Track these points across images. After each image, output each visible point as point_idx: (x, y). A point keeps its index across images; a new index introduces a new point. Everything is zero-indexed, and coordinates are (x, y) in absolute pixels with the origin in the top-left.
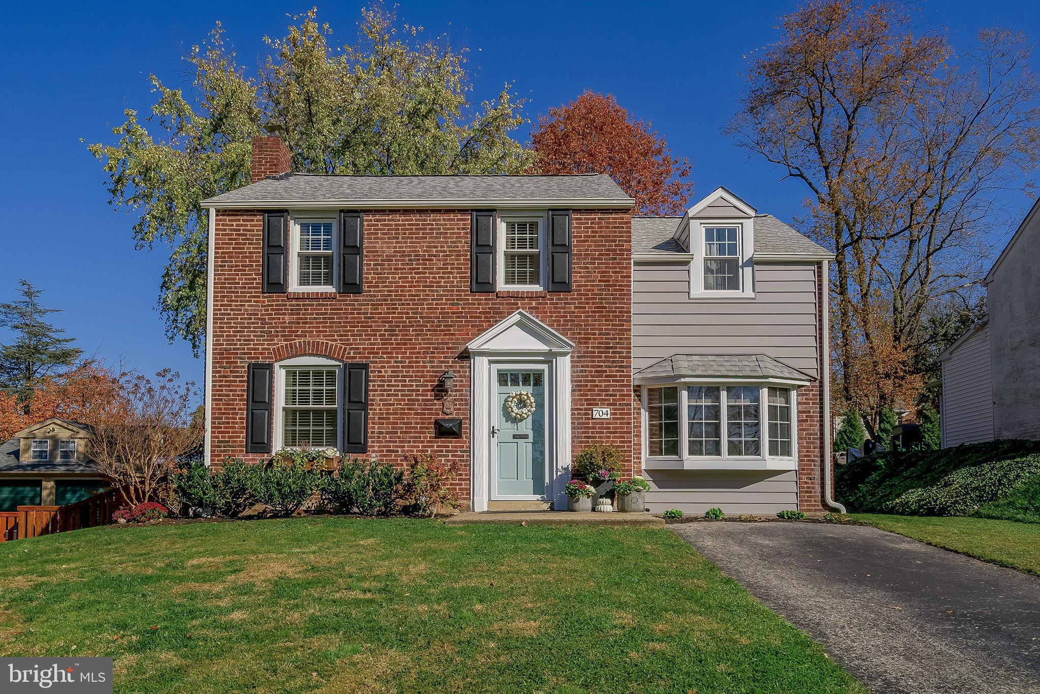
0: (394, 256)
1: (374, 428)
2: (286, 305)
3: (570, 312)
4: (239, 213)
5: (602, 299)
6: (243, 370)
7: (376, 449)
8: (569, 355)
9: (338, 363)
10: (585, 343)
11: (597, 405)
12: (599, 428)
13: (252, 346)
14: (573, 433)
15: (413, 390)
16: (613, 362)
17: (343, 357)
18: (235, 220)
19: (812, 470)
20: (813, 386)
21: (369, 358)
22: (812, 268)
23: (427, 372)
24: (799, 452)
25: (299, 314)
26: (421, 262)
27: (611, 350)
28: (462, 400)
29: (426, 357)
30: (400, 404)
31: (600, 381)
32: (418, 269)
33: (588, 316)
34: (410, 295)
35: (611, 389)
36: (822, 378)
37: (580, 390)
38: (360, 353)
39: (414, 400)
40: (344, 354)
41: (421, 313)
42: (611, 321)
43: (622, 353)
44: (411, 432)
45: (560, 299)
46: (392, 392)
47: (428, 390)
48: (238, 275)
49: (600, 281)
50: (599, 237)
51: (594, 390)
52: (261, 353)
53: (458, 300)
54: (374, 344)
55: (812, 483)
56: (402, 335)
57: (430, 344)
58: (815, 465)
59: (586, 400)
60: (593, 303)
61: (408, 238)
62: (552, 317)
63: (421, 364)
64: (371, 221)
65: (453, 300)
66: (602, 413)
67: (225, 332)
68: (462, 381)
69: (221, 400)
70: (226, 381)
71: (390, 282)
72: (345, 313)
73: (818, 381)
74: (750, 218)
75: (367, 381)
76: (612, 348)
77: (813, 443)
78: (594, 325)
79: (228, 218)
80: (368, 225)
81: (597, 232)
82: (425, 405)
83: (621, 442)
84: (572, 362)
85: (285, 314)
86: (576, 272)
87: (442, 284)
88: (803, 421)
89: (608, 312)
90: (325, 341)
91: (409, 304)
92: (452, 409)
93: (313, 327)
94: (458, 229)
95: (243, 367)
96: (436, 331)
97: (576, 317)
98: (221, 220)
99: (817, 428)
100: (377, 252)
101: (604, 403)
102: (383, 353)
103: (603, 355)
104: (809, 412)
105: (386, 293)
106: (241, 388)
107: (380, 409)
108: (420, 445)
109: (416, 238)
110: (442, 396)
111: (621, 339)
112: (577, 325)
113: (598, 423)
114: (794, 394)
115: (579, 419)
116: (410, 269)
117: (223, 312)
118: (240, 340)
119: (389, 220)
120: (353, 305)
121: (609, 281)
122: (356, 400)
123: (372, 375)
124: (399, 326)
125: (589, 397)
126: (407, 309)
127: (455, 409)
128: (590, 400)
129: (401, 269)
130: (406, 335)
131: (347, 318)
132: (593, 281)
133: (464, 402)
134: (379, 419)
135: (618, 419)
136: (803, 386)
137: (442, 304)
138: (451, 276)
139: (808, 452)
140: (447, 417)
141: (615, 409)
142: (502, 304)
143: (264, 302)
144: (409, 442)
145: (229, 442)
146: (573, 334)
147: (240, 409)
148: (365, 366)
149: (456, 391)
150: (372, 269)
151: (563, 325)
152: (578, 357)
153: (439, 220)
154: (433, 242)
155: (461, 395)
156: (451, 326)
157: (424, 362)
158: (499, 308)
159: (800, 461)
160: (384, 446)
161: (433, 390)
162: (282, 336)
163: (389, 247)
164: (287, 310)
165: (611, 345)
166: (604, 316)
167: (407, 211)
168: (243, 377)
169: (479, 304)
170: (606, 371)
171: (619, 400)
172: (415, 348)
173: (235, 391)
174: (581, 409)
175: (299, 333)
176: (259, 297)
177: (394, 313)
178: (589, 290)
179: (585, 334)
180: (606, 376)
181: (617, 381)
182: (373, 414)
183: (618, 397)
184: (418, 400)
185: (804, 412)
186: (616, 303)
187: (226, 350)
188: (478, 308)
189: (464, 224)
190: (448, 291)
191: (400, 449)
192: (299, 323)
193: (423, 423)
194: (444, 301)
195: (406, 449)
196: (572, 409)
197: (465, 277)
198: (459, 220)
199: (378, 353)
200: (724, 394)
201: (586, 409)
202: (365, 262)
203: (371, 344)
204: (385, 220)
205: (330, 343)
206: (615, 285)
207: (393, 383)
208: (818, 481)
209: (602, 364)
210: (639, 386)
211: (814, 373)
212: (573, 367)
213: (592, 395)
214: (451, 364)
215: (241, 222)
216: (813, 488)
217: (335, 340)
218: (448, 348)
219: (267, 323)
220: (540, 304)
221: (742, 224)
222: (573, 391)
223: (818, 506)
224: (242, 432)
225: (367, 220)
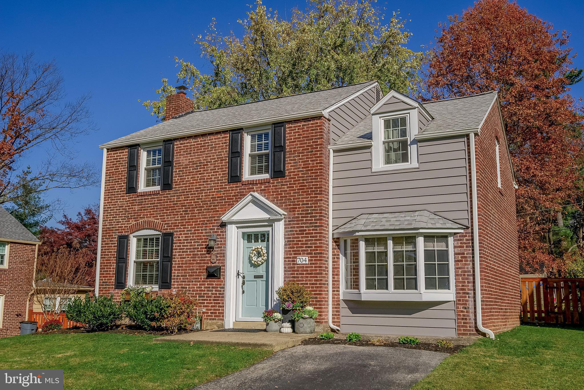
0: (189, 165)
1: (175, 273)
2: (136, 200)
3: (284, 191)
4: (118, 149)
5: (303, 180)
6: (115, 239)
7: (176, 286)
8: (283, 220)
9: (159, 233)
10: (293, 211)
11: (300, 254)
12: (302, 271)
13: (120, 225)
14: (285, 274)
15: (195, 248)
16: (311, 223)
17: (161, 229)
18: (116, 154)
19: (467, 301)
20: (466, 233)
21: (174, 229)
22: (463, 140)
23: (204, 236)
24: (456, 286)
25: (142, 205)
26: (202, 166)
27: (309, 215)
28: (221, 253)
29: (203, 227)
30: (189, 257)
31: (302, 237)
32: (201, 171)
33: (295, 193)
34: (196, 188)
35: (309, 242)
36: (472, 226)
37: (290, 244)
38: (169, 226)
39: (196, 255)
40: (162, 227)
41: (201, 199)
42: (310, 194)
43: (316, 216)
44: (193, 275)
45: (278, 183)
46: (185, 250)
47: (203, 248)
48: (115, 184)
49: (303, 168)
50: (303, 137)
51: (298, 244)
52: (124, 229)
53: (221, 189)
54: (177, 220)
55: (467, 312)
56: (191, 213)
57: (205, 218)
58: (469, 297)
59: (293, 251)
60: (299, 183)
61: (196, 153)
62: (273, 195)
63: (200, 231)
64: (178, 145)
65: (218, 189)
66: (303, 260)
67: (109, 218)
68: (221, 241)
69: (105, 258)
70: (108, 247)
71: (186, 181)
72: (163, 202)
73: (470, 229)
74: (415, 108)
75: (172, 243)
76: (310, 213)
77: (467, 279)
78: (299, 198)
79: (112, 153)
80: (177, 148)
81: (301, 135)
82: (202, 257)
83: (315, 280)
84: (285, 225)
85: (135, 205)
86: (288, 163)
87: (213, 179)
88: (458, 261)
89: (308, 188)
90: (153, 220)
91: (195, 194)
92: (215, 260)
93: (148, 212)
94: (222, 143)
95: (115, 238)
96: (209, 209)
97: (288, 194)
98: (110, 154)
99: (471, 266)
100: (180, 163)
101: (304, 253)
102: (181, 226)
103: (305, 219)
104: (464, 254)
105: (184, 188)
106: (114, 250)
107: (179, 261)
108: (198, 283)
109: (200, 152)
110: (211, 252)
111: (315, 207)
112: (289, 199)
113: (300, 267)
114: (451, 240)
115: (289, 264)
116: (196, 172)
117: (108, 206)
118: (114, 222)
119: (187, 143)
120: (168, 197)
121: (308, 167)
122: (166, 255)
123: (175, 239)
124: (189, 208)
125: (295, 249)
126: (194, 197)
127: (217, 260)
128: (296, 251)
129: (192, 172)
130: (193, 213)
131: (164, 205)
132: (299, 168)
133: (222, 255)
134: (178, 267)
135: (313, 264)
136: (458, 233)
137: (212, 192)
138: (218, 173)
139: (463, 286)
140: (213, 265)
141: (311, 257)
142: (245, 189)
143: (126, 199)
144: (193, 282)
145: (107, 282)
146: (286, 206)
147: (113, 263)
148: (171, 235)
149: (218, 248)
150: (178, 174)
151: (280, 200)
152: (289, 221)
153: (212, 139)
154: (209, 153)
155: (221, 250)
156: (216, 206)
157: (202, 230)
158: (243, 192)
159: (457, 293)
160: (180, 285)
161: (206, 248)
162: (134, 218)
163: (186, 160)
164: (136, 202)
165: (310, 212)
166: (305, 192)
167: (196, 136)
168: (115, 244)
169: (232, 190)
170: (306, 230)
171: (314, 250)
172: (197, 221)
173: (111, 252)
174: (290, 258)
175: (141, 216)
176: (124, 196)
177: (188, 200)
178: (296, 175)
179: (293, 205)
180: (306, 234)
181: (313, 237)
182: (175, 264)
183: (313, 248)
184: (198, 255)
185: (459, 254)
186: (312, 182)
187: (108, 228)
188: (232, 193)
189: (225, 140)
190: (216, 183)
191: (188, 286)
192: (141, 210)
193: (200, 269)
194: (213, 190)
195: (191, 286)
196: (285, 258)
197: (225, 174)
198: (223, 138)
199: (178, 226)
200: (390, 243)
201: (293, 258)
202: (174, 170)
203: (175, 220)
204: (185, 143)
205: (156, 221)
206: (312, 170)
207: (185, 244)
208: (472, 310)
209: (304, 225)
210: (338, 238)
211: (466, 223)
212: (285, 228)
213: (297, 247)
214: (216, 230)
215: (119, 154)
216: (468, 316)
217: (158, 219)
218: (215, 220)
219: (127, 211)
220: (267, 187)
221: (409, 113)
222: (285, 245)
223: (473, 331)
224: (113, 277)
225: (176, 145)
